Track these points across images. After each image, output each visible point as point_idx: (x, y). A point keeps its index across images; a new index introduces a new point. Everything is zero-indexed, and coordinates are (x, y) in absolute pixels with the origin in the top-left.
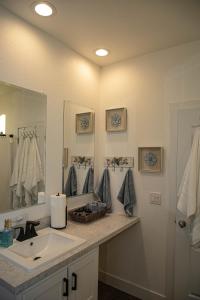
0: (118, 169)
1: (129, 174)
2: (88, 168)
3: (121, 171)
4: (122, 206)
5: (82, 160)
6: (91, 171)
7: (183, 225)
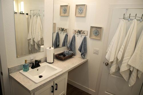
0: (79, 36)
1: (85, 39)
2: (65, 34)
3: (81, 37)
4: (80, 53)
5: (63, 30)
6: (67, 36)
7: (107, 64)
